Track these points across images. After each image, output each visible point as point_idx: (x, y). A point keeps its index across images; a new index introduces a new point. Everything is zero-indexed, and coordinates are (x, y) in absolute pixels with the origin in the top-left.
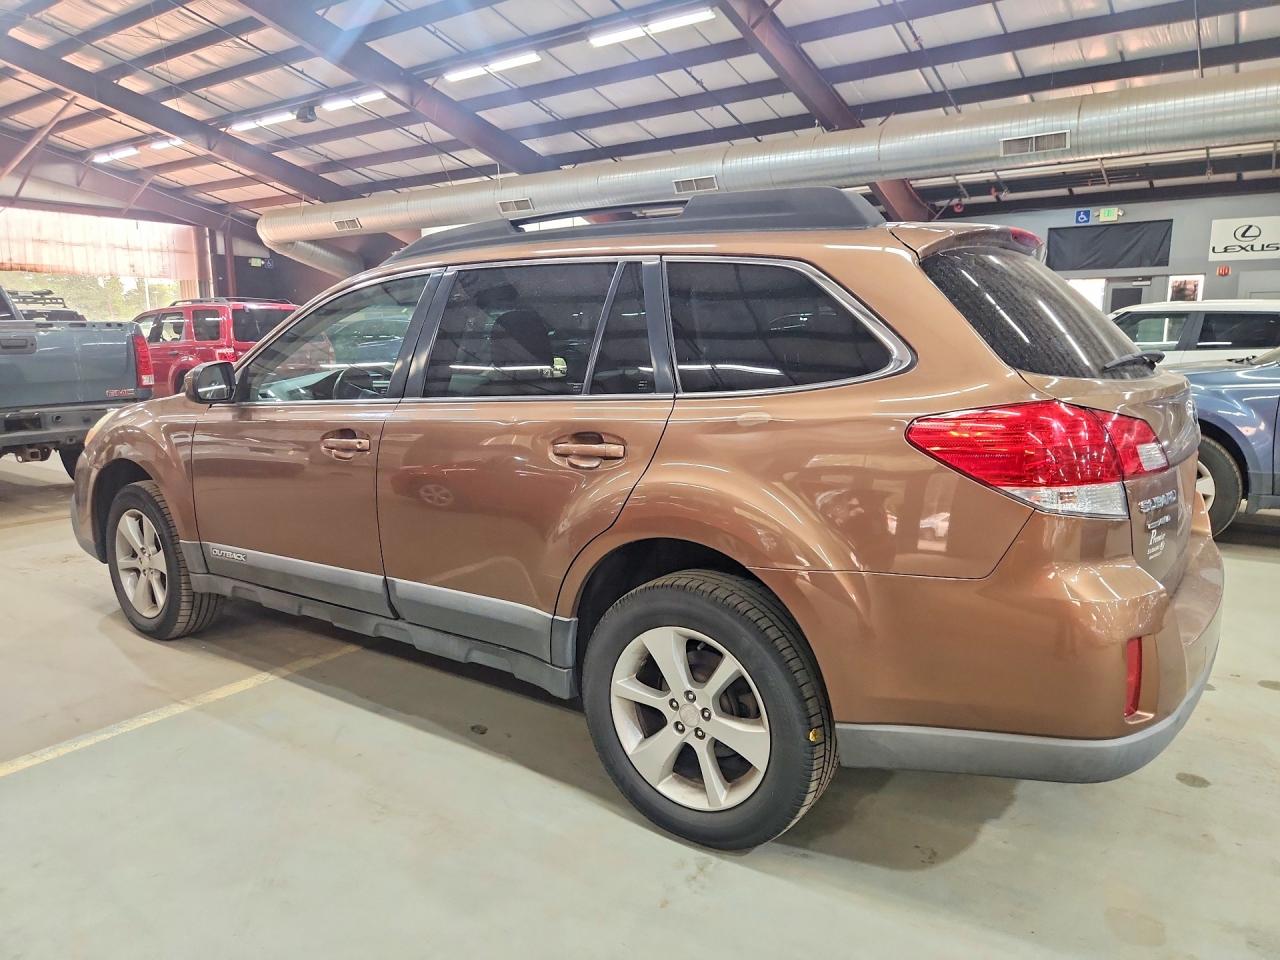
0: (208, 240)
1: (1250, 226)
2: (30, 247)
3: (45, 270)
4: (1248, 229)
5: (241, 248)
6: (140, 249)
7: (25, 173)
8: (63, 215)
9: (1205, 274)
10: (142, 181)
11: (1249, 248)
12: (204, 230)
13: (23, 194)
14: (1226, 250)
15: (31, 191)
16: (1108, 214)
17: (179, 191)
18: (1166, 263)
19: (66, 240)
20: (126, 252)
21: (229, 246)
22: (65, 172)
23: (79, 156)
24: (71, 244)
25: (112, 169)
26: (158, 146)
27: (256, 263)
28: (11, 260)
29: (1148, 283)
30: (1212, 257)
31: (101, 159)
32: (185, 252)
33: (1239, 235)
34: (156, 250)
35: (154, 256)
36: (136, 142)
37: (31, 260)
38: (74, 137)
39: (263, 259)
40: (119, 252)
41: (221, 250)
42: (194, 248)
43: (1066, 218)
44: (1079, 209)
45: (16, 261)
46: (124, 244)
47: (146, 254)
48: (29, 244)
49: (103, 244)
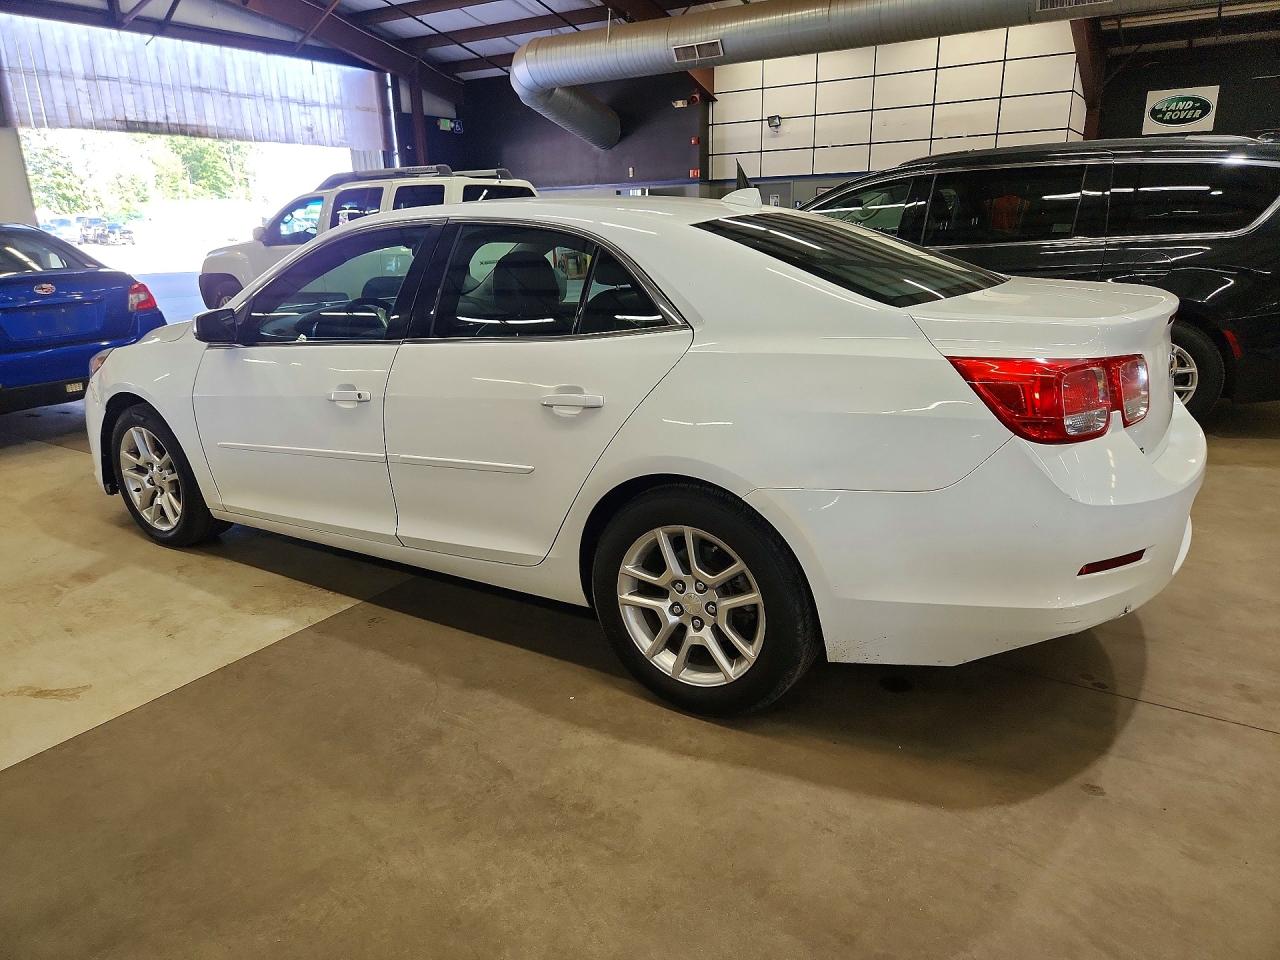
0: (390, 91)
2: (189, 98)
3: (210, 134)
6: (318, 104)
8: (227, 50)
12: (385, 77)
13: (177, 17)
15: (188, 11)
17: (362, 17)
19: (232, 89)
20: (302, 108)
21: (416, 100)
24: (238, 95)
27: (446, 125)
28: (167, 118)
32: (368, 110)
34: (335, 106)
35: (334, 114)
37: (192, 119)
39: (451, 120)
40: (294, 108)
41: (406, 107)
42: (375, 103)
45: (173, 120)
46: (300, 98)
47: (324, 110)
48: (188, 95)
49: (276, 96)
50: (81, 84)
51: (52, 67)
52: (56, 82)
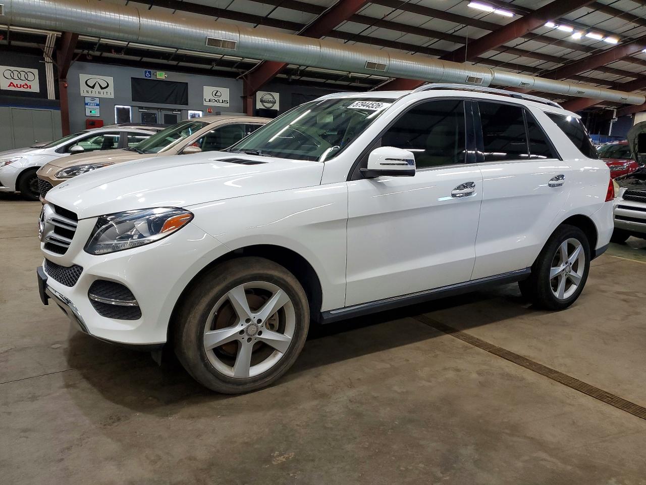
1: (218, 91)
4: (217, 92)
9: (202, 111)
11: (218, 101)
14: (210, 101)
16: (161, 75)
18: (187, 104)
29: (180, 113)
30: (205, 103)
33: (214, 95)
43: (140, 73)
44: (146, 70)
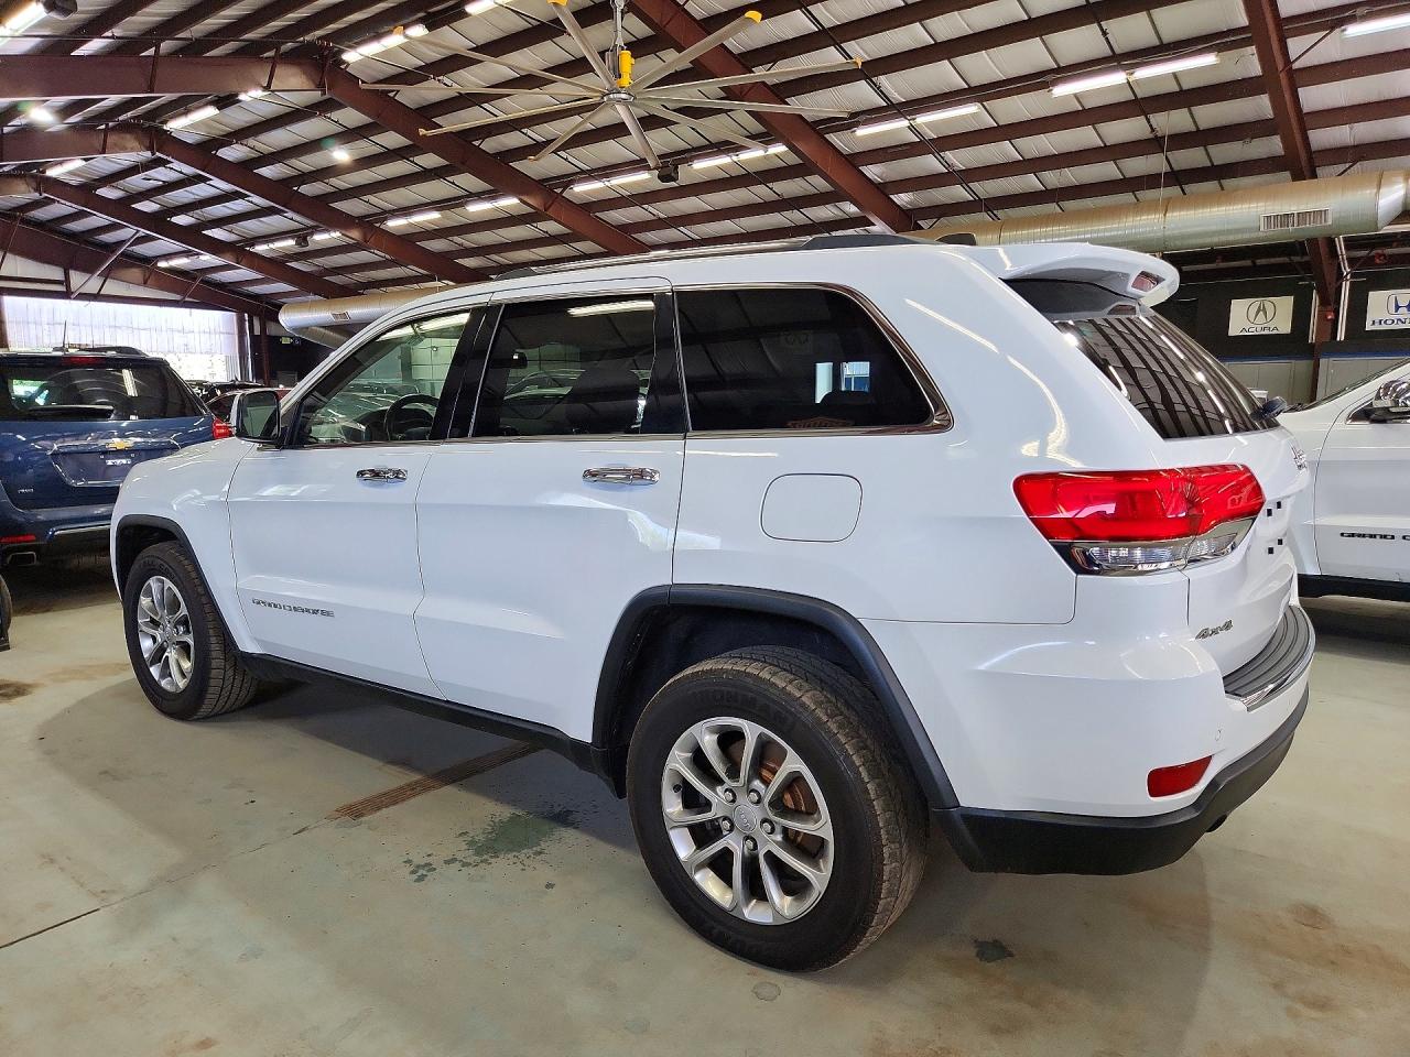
0: (246, 323)
5: (272, 330)
6: (193, 331)
7: (106, 276)
10: (194, 279)
12: (243, 315)
13: (102, 292)
15: (112, 288)
17: (222, 285)
19: (135, 326)
20: (181, 334)
21: (263, 329)
22: (136, 273)
23: (147, 262)
24: (139, 329)
25: (172, 270)
26: (201, 257)
27: (282, 341)
31: (162, 264)
32: (229, 333)
34: (204, 332)
35: (204, 337)
36: (187, 254)
38: (141, 249)
39: (290, 338)
40: (176, 335)
41: (257, 332)
42: (236, 330)
46: (180, 328)
47: (197, 335)
48: (107, 330)
49: (164, 329)
50: (46, 327)
51: (31, 319)
52: (32, 326)
